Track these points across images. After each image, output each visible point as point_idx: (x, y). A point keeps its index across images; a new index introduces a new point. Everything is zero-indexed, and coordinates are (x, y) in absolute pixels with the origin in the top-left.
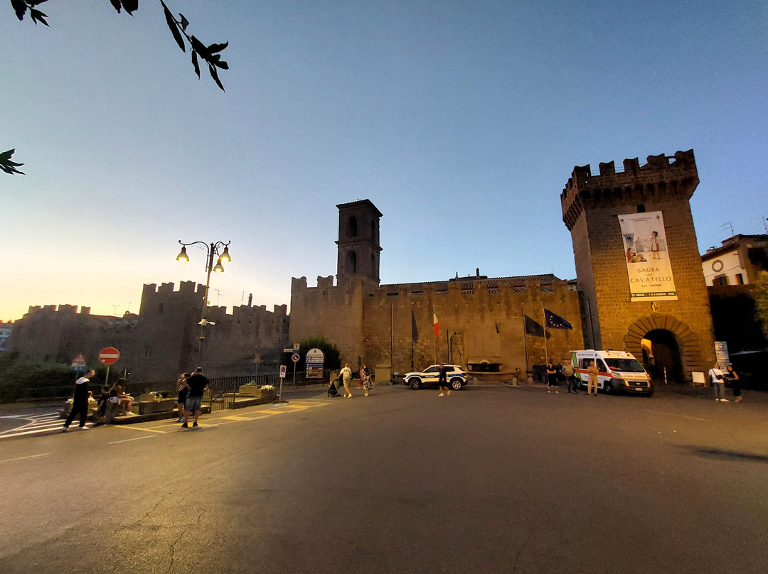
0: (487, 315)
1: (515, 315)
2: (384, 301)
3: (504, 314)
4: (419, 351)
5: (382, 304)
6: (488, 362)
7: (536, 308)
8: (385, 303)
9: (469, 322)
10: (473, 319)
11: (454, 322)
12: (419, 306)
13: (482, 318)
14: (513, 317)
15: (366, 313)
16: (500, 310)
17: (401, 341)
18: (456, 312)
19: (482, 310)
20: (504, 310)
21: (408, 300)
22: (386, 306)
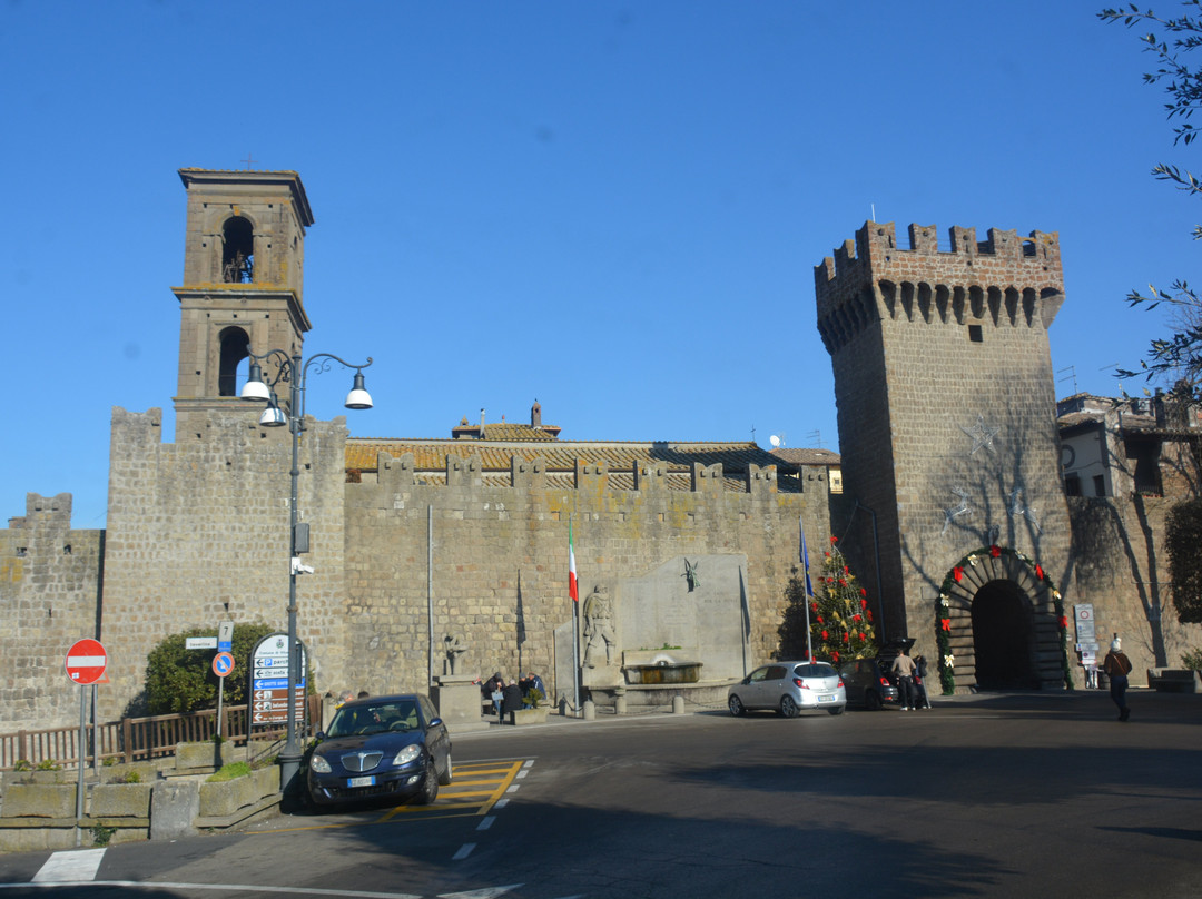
0: (667, 543)
1: (726, 544)
2: (406, 496)
3: (702, 541)
4: (502, 637)
5: (400, 505)
6: (671, 662)
7: (768, 529)
8: (411, 504)
9: (625, 561)
10: (634, 552)
11: (591, 560)
12: (502, 516)
13: (656, 552)
14: (721, 550)
15: (354, 531)
16: (695, 532)
17: (453, 612)
18: (598, 533)
19: (655, 531)
20: (702, 532)
21: (475, 499)
22: (412, 514)
